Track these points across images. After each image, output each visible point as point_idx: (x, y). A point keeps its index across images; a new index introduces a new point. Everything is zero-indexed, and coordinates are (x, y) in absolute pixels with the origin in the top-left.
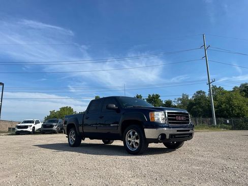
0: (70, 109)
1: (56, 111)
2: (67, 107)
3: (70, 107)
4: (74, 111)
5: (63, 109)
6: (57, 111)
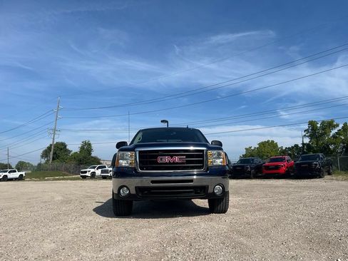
0: (272, 145)
1: (253, 148)
2: (269, 141)
3: (273, 141)
4: (279, 146)
5: (263, 144)
6: (255, 148)
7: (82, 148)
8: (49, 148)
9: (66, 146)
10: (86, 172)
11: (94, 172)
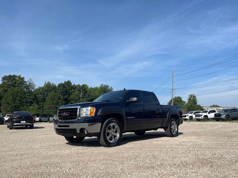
7: (190, 100)
8: (171, 101)
9: (181, 99)
10: (185, 116)
11: (192, 116)
